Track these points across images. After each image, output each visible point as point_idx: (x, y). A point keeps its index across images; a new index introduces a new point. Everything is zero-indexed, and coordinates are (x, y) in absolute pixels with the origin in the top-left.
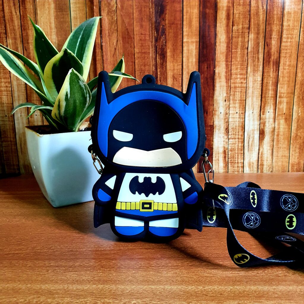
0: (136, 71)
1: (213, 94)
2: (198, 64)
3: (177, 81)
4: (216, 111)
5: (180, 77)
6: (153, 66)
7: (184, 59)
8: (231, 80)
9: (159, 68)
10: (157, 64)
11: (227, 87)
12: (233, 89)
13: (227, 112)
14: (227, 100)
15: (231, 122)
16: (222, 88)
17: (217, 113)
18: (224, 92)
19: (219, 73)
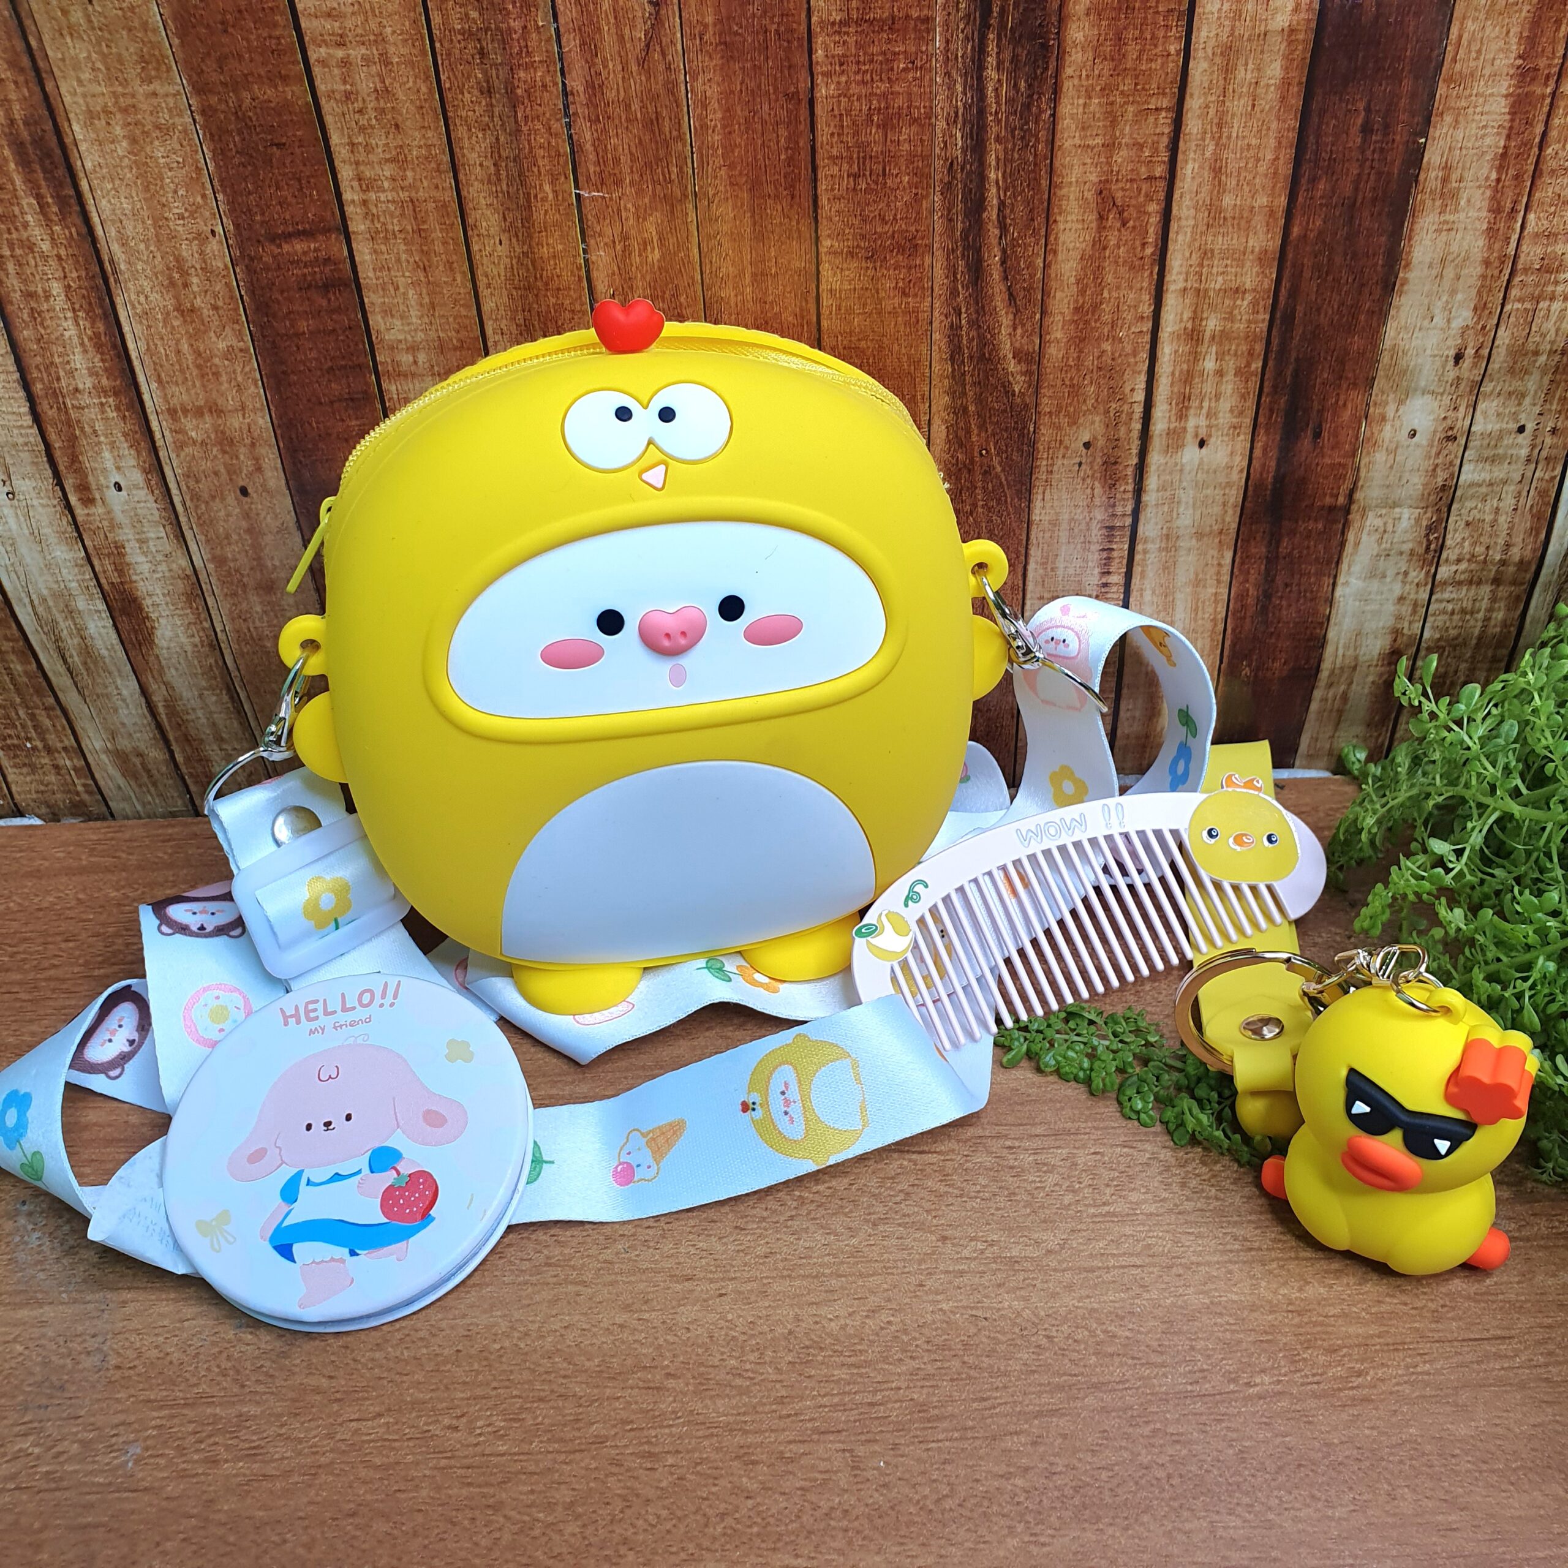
0: (820, 163)
1: (1381, 313)
2: (1297, 102)
3: (1124, 224)
4: (1383, 418)
5: (1149, 198)
6: (952, 121)
7: (1199, 69)
8: (1531, 216)
9: (998, 140)
10: (982, 112)
11: (1487, 263)
12: (1531, 278)
13: (1459, 424)
14: (1470, 352)
15: (1472, 485)
16: (1449, 273)
17: (1387, 431)
18: (1460, 297)
19: (1447, 168)
